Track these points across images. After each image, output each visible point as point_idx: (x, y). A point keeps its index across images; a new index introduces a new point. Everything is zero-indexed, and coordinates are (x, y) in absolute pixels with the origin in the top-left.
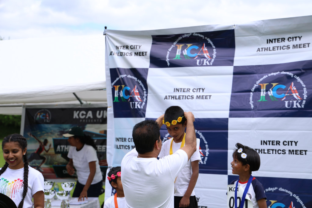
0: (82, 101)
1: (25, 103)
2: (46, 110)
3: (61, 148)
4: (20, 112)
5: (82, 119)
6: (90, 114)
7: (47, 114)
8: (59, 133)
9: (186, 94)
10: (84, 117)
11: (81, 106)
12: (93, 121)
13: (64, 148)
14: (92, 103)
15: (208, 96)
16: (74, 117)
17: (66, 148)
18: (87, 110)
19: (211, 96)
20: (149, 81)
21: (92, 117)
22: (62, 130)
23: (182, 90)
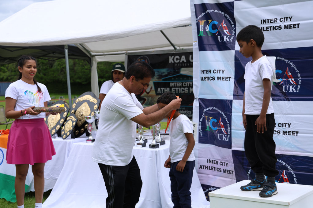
0: (176, 47)
1: (127, 51)
2: (145, 56)
3: (161, 90)
4: (123, 58)
5: (177, 63)
6: (183, 58)
7: (146, 60)
8: (158, 77)
9: (274, 25)
10: (178, 61)
11: (175, 51)
12: (187, 65)
13: (164, 90)
14: (185, 48)
15: (296, 24)
16: (170, 62)
17: (165, 90)
18: (180, 55)
19: (299, 24)
20: (236, 14)
21: (185, 61)
22: (161, 74)
23: (269, 21)
